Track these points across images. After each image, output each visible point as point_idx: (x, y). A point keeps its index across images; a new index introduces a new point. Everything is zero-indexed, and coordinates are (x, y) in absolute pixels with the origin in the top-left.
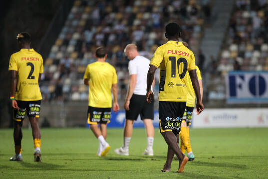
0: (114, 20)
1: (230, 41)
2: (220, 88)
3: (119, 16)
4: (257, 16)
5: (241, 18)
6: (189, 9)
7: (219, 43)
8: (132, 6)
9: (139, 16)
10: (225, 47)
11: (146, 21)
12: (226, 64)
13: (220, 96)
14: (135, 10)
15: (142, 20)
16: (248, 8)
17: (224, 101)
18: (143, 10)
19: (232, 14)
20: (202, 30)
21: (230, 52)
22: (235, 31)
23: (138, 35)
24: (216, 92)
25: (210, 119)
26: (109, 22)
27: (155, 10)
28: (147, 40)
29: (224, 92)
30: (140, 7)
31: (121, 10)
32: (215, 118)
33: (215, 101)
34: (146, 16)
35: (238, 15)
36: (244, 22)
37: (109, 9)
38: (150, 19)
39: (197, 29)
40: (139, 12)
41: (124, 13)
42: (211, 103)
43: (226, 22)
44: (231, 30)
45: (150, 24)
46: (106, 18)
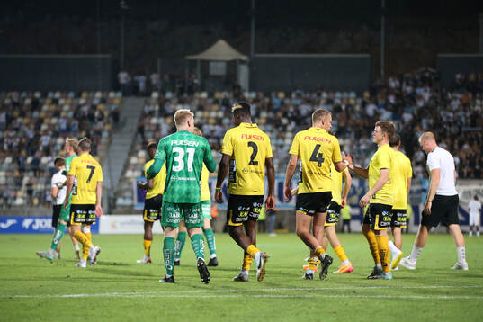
0: (21, 124)
1: (138, 147)
2: (128, 194)
3: (26, 120)
4: (165, 122)
5: (149, 124)
6: (97, 114)
7: (127, 148)
8: (40, 110)
9: (46, 121)
10: (133, 152)
11: (54, 125)
12: (134, 170)
13: (128, 202)
14: (42, 115)
15: (49, 125)
16: (157, 114)
17: (132, 206)
18: (50, 114)
19: (140, 120)
20: (110, 135)
21: (138, 158)
22: (143, 137)
23: (45, 140)
24: (124, 198)
25: (118, 225)
26: (17, 126)
27: (63, 114)
28: (55, 144)
29: (132, 198)
30: (47, 112)
31: (28, 114)
32: (122, 224)
33: (123, 206)
34: (54, 121)
35: (147, 120)
36: (153, 128)
37: (16, 113)
38: (58, 124)
39: (105, 134)
40: (46, 117)
41: (31, 118)
42: (119, 209)
43: (135, 128)
44: (139, 136)
45: (57, 128)
46: (14, 122)
